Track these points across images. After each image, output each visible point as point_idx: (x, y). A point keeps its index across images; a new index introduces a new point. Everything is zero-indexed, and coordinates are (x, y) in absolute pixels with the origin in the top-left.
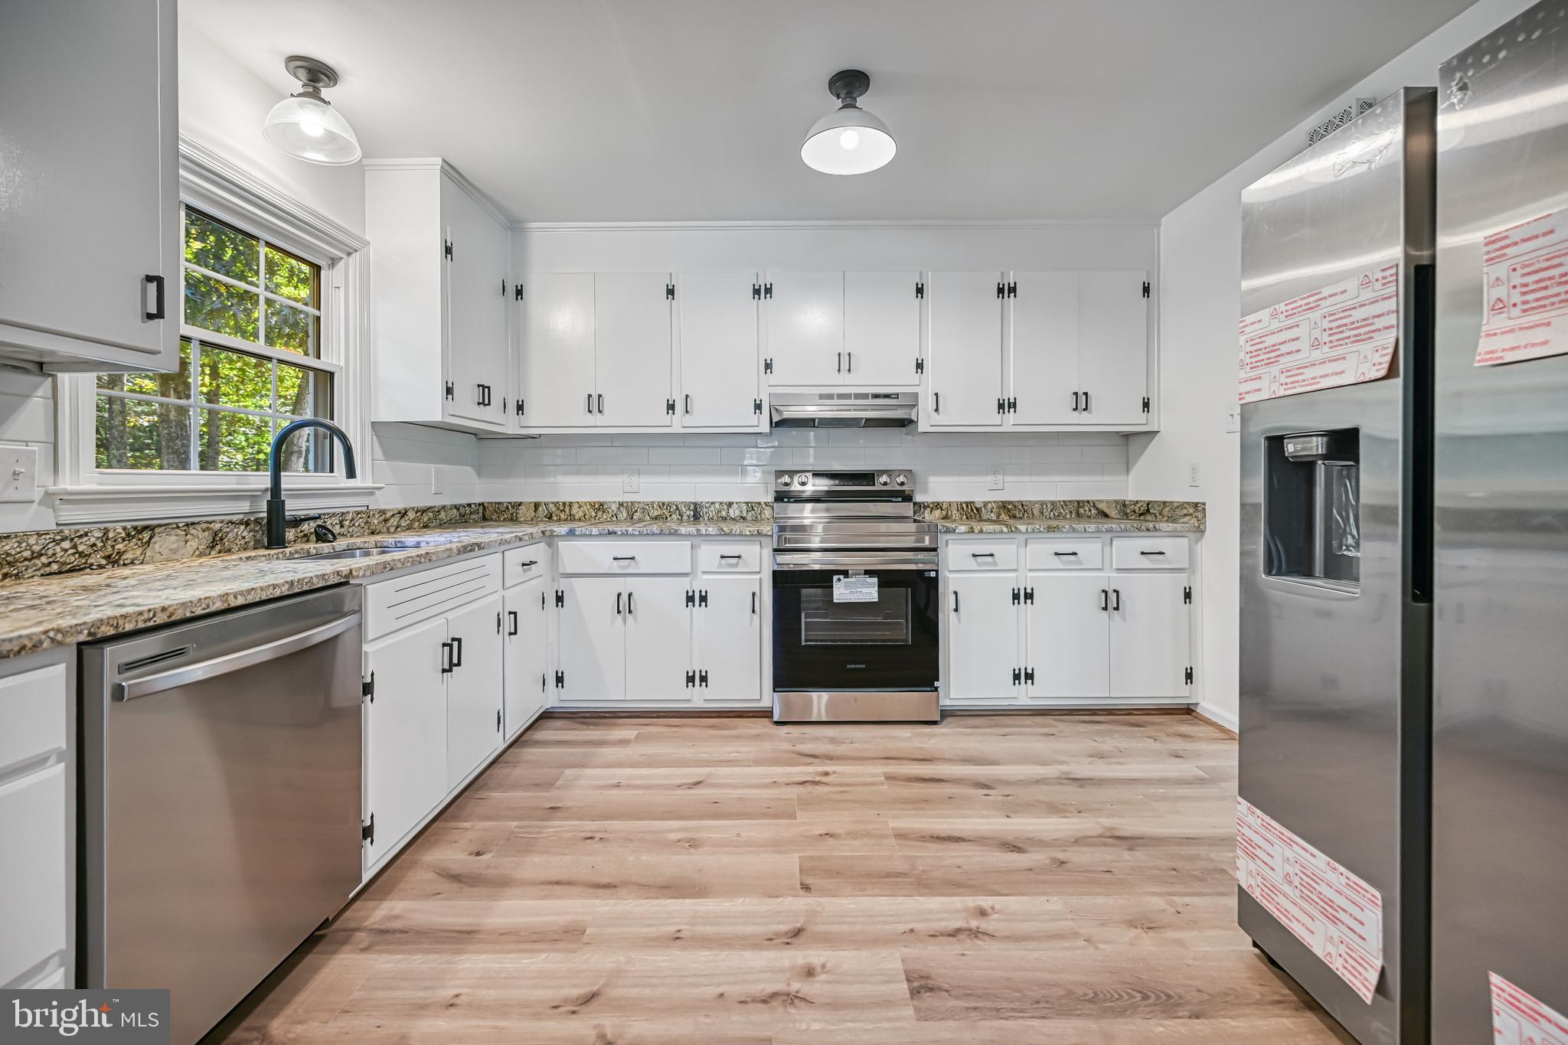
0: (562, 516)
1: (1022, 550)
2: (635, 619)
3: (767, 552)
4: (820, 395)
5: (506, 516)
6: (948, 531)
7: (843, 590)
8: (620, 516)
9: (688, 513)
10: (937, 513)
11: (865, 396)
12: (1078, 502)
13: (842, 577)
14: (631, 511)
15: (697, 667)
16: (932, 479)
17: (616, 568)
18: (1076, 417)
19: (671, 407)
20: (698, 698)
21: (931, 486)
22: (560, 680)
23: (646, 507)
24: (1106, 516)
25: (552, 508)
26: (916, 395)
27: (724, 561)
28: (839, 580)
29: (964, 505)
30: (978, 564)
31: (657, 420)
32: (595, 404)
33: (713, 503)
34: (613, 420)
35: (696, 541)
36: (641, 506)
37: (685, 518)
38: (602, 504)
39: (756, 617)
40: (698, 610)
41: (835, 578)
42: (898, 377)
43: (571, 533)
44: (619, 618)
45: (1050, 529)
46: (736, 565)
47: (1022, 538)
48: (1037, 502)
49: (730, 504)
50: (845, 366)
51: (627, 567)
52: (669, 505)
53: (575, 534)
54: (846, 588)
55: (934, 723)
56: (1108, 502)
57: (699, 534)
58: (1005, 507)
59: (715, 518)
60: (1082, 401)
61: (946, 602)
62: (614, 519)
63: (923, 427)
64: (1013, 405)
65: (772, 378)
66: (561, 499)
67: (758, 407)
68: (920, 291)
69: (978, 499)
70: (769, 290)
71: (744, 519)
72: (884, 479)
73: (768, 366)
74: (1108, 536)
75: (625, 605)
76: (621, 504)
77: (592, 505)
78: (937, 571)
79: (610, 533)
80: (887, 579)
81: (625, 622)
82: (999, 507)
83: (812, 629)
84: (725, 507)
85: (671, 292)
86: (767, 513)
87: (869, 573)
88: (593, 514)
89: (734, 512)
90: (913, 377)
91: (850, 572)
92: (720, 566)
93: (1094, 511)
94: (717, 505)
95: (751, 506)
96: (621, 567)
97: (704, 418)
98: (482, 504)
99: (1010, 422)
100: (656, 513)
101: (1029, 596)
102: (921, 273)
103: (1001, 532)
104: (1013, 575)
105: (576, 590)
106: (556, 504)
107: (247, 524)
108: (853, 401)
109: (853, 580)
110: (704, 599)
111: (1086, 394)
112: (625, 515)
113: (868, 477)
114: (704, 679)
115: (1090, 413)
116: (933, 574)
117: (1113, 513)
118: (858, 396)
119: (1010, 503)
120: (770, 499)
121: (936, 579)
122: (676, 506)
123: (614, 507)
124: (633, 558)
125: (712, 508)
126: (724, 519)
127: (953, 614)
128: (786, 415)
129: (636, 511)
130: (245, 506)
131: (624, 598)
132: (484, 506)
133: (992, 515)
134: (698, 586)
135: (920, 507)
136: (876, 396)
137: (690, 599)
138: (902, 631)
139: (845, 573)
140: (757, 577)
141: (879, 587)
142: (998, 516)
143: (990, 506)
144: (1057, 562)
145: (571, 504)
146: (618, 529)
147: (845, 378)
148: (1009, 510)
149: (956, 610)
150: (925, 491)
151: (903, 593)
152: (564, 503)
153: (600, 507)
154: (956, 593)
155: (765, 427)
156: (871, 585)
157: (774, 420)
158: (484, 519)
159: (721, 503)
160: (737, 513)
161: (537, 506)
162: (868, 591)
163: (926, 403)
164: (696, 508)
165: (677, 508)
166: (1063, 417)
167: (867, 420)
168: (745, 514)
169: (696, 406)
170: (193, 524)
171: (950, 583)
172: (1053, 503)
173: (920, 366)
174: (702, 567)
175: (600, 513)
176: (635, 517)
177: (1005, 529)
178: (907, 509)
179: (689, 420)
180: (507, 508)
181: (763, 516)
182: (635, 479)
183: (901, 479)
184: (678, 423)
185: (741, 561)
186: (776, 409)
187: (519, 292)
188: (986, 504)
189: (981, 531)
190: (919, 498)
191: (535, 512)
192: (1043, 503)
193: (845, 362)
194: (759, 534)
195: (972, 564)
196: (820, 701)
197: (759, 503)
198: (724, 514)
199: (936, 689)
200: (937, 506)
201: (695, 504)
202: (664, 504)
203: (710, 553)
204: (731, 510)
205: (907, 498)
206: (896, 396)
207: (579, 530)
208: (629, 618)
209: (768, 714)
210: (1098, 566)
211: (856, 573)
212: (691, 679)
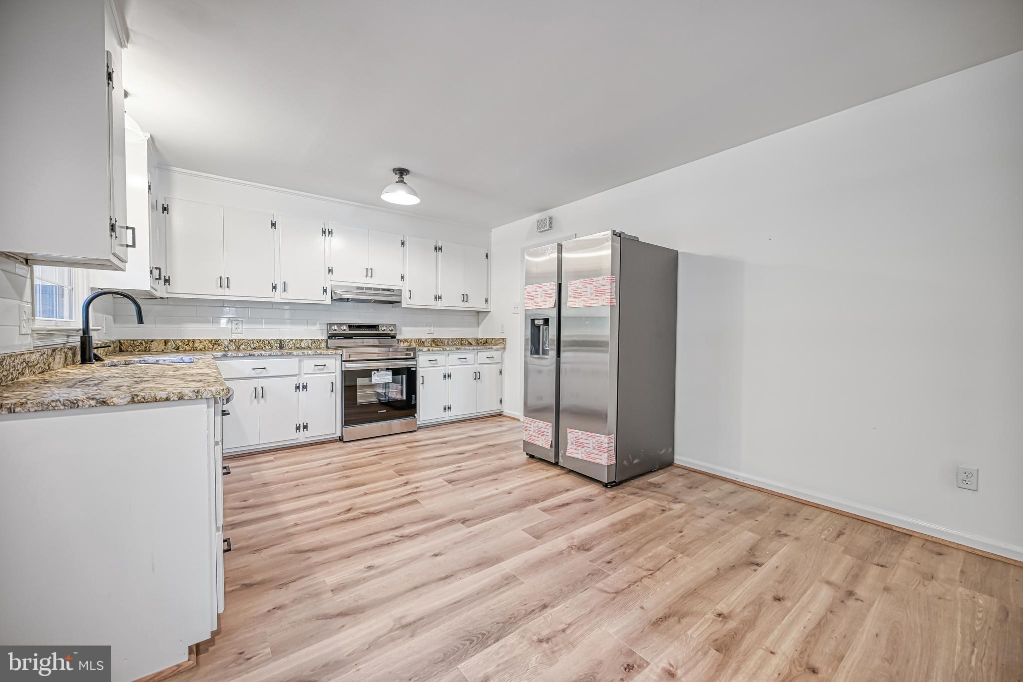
0: (187, 348)
1: (447, 358)
2: (265, 400)
3: (339, 362)
4: (357, 287)
5: (140, 349)
6: (420, 351)
7: (376, 378)
8: (230, 348)
9: (276, 345)
10: (407, 343)
11: (379, 289)
12: (461, 339)
13: (376, 372)
14: (238, 344)
15: (301, 422)
16: (403, 328)
17: (253, 374)
18: (463, 304)
19: (274, 287)
20: (302, 437)
21: (404, 331)
23: (248, 343)
24: (471, 344)
26: (401, 291)
27: (316, 368)
28: (375, 373)
29: (418, 340)
30: (431, 364)
31: (265, 294)
32: (224, 282)
33: (291, 340)
34: (236, 292)
35: (301, 358)
36: (245, 341)
37: (274, 348)
38: (217, 341)
39: (333, 395)
40: (302, 393)
41: (373, 372)
42: (393, 283)
43: (225, 355)
44: (256, 401)
45: (457, 349)
46: (323, 369)
47: (447, 352)
48: (446, 339)
49: (302, 340)
50: (369, 274)
51: (261, 373)
52: (264, 341)
53: (227, 356)
54: (378, 376)
55: (414, 431)
56: (472, 338)
57: (304, 354)
58: (434, 341)
59: (293, 347)
60: (465, 298)
61: (419, 380)
62: (226, 349)
63: (404, 305)
64: (440, 298)
65: (332, 277)
66: (186, 338)
67: (325, 291)
68: (403, 244)
69: (423, 337)
70: (330, 233)
71: (310, 348)
72: (383, 328)
73: (330, 271)
74: (476, 351)
75: (259, 394)
76: (231, 341)
77: (210, 341)
78: (416, 368)
79: (250, 355)
80: (396, 372)
81: (259, 402)
82: (432, 341)
83: (364, 397)
84: (299, 342)
85: (273, 225)
87: (387, 369)
88: (211, 346)
89: (304, 344)
90: (401, 283)
91: (379, 370)
92: (314, 370)
93: (467, 342)
94: (294, 341)
95: (314, 341)
96: (257, 374)
97: (294, 295)
98: (119, 341)
99: (439, 305)
100: (255, 345)
101: (449, 376)
102: (403, 236)
103: (440, 350)
104: (444, 368)
107: (71, 349)
108: (373, 292)
109: (381, 373)
110: (305, 387)
111: (467, 295)
112: (234, 347)
114: (305, 427)
115: (468, 302)
116: (414, 369)
117: (474, 343)
118: (375, 289)
119: (436, 339)
120: (324, 337)
121: (415, 371)
122: (269, 341)
123: (226, 342)
124: (265, 368)
125: (291, 342)
126: (298, 348)
127: (421, 386)
128: (340, 296)
129: (242, 345)
131: (259, 390)
132: (120, 342)
133: (429, 344)
134: (301, 381)
135: (400, 342)
136: (384, 290)
137: (298, 388)
138: (402, 394)
139: (377, 370)
140: (334, 374)
141: (392, 375)
142: (431, 345)
143: (428, 340)
144: (459, 362)
145: (194, 341)
146: (252, 352)
147: (368, 280)
148: (435, 342)
149: (423, 384)
150: (401, 334)
151: (402, 378)
152: (189, 341)
153: (217, 342)
154: (423, 377)
155: (328, 301)
156: (388, 375)
157: (333, 298)
158: (121, 350)
159: (296, 340)
160: (306, 345)
161: (166, 342)
162: (388, 377)
163: (405, 295)
164: (281, 343)
165: (269, 343)
166: (459, 304)
167: (375, 300)
168: (310, 345)
169: (289, 288)
171: (420, 373)
172: (452, 339)
173: (403, 278)
174: (304, 371)
175: (216, 346)
176: (241, 348)
177: (441, 350)
178: (395, 342)
179: (285, 295)
180: (141, 343)
181: (321, 346)
182: (241, 326)
183: (391, 328)
184: (278, 296)
185: (325, 367)
186: (334, 293)
187: (165, 209)
188: (426, 339)
189: (432, 351)
190: (398, 337)
191: (165, 345)
192: (448, 339)
193: (369, 272)
194: (331, 353)
195: (428, 364)
197: (318, 340)
198: (298, 345)
199: (416, 417)
200: (406, 340)
201: (281, 340)
202: (260, 340)
203: (309, 364)
204: (302, 344)
205: (394, 337)
206: (393, 290)
207: (230, 354)
208: (262, 400)
209: (341, 439)
210: (473, 363)
211: (382, 370)
212: (298, 428)
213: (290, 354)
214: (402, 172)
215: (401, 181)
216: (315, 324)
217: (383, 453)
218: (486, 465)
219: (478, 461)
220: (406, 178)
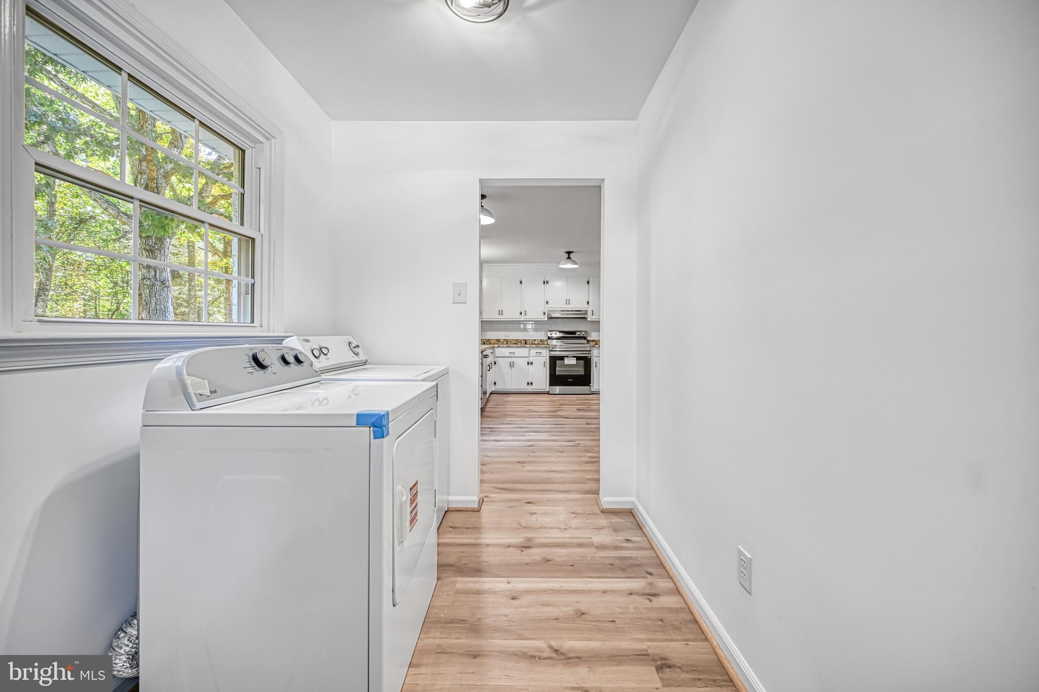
3: (548, 352)
4: (561, 310)
6: (594, 347)
7: (567, 361)
9: (523, 342)
10: (594, 343)
11: (573, 311)
14: (507, 341)
15: (530, 381)
16: (592, 333)
17: (510, 355)
19: (521, 313)
20: (530, 389)
21: (592, 335)
22: (495, 384)
23: (511, 341)
25: (485, 341)
26: (587, 311)
31: (516, 317)
32: (501, 312)
33: (530, 340)
34: (506, 317)
35: (530, 348)
38: (499, 340)
39: (545, 369)
40: (530, 366)
41: (565, 358)
42: (582, 306)
43: (499, 346)
44: (509, 368)
46: (540, 355)
49: (535, 340)
50: (568, 303)
51: (513, 355)
52: (518, 340)
55: (589, 393)
57: (531, 347)
61: (593, 365)
62: (502, 344)
63: (589, 319)
65: (549, 306)
66: (487, 338)
67: (544, 313)
68: (588, 282)
70: (547, 282)
72: (579, 333)
73: (547, 303)
75: (512, 365)
77: (496, 340)
79: (508, 346)
80: (578, 358)
83: (559, 371)
85: (521, 282)
86: (546, 343)
87: (573, 356)
88: (496, 342)
89: (536, 342)
90: (587, 306)
92: (536, 355)
95: (541, 341)
97: (530, 316)
100: (514, 342)
102: (588, 278)
105: (499, 360)
106: (486, 340)
110: (532, 363)
112: (505, 343)
113: (574, 333)
114: (531, 384)
116: (590, 357)
118: (571, 311)
120: (546, 338)
121: (590, 359)
123: (502, 341)
124: (515, 353)
127: (595, 368)
128: (553, 316)
129: (509, 341)
131: (512, 363)
134: (530, 360)
135: (588, 341)
136: (576, 311)
137: (528, 363)
138: (581, 371)
139: (567, 357)
140: (545, 358)
141: (576, 360)
145: (490, 340)
146: (511, 345)
147: (568, 306)
150: (591, 336)
151: (582, 362)
153: (498, 341)
154: (596, 363)
155: (546, 319)
156: (574, 360)
157: (549, 317)
159: (533, 339)
162: (573, 361)
163: (590, 313)
165: (520, 341)
167: (573, 317)
168: (539, 343)
169: (528, 313)
171: (594, 360)
173: (588, 303)
174: (531, 356)
178: (585, 341)
179: (526, 317)
182: (508, 333)
183: (583, 333)
184: (522, 317)
186: (549, 314)
190: (589, 339)
193: (568, 302)
194: (546, 347)
197: (543, 340)
198: (533, 342)
199: (590, 386)
200: (594, 341)
201: (525, 340)
202: (516, 340)
203: (533, 352)
205: (585, 338)
206: (582, 311)
207: (500, 346)
208: (513, 368)
209: (548, 393)
211: (570, 357)
212: (528, 384)
213: (525, 347)
214: (569, 253)
215: (569, 258)
216: (542, 331)
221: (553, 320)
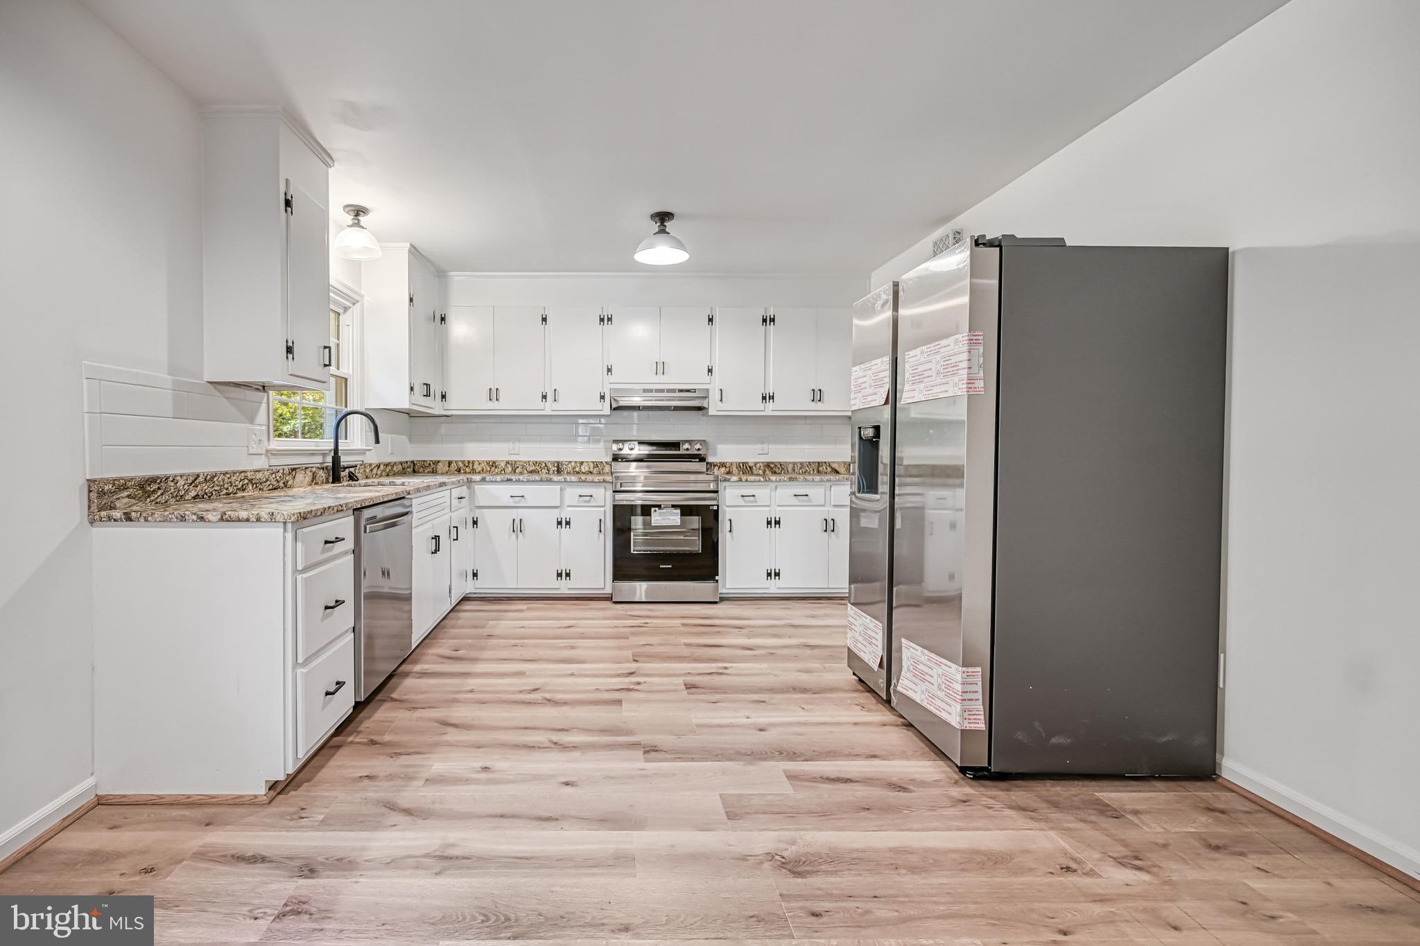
0: (467, 470)
1: (773, 493)
2: (525, 536)
3: (609, 493)
4: (644, 390)
6: (725, 480)
7: (658, 518)
8: (507, 471)
9: (553, 468)
10: (723, 470)
11: (673, 391)
12: (819, 463)
13: (657, 509)
14: (514, 466)
15: (563, 567)
16: (720, 447)
17: (512, 502)
18: (814, 406)
19: (544, 397)
20: (564, 587)
21: (719, 451)
22: (474, 574)
23: (524, 464)
24: (837, 472)
25: (461, 465)
26: (708, 391)
27: (581, 499)
28: (655, 511)
29: (741, 465)
30: (745, 501)
31: (534, 405)
32: (494, 395)
33: (570, 462)
34: (505, 406)
35: (563, 485)
36: (522, 463)
37: (551, 472)
38: (494, 462)
39: (602, 536)
40: (565, 530)
41: (653, 509)
42: (698, 379)
44: (513, 536)
45: (791, 479)
46: (589, 501)
47: (773, 485)
48: (790, 463)
49: (582, 463)
50: (661, 372)
51: (520, 502)
52: (542, 463)
53: (485, 481)
54: (660, 516)
55: (716, 603)
56: (838, 463)
57: (566, 481)
58: (769, 466)
59: (572, 471)
60: (817, 396)
61: (724, 526)
62: (503, 472)
63: (712, 412)
64: (772, 398)
65: (612, 378)
66: (466, 459)
67: (602, 397)
68: (711, 320)
69: (751, 460)
70: (610, 319)
71: (591, 472)
72: (686, 446)
73: (609, 370)
74: (829, 484)
75: (518, 528)
76: (508, 463)
77: (488, 463)
78: (718, 506)
79: (508, 480)
80: (686, 511)
81: (517, 538)
82: (765, 466)
83: (638, 542)
84: (579, 465)
85: (544, 320)
86: (607, 469)
87: (673, 506)
88: (489, 469)
89: (584, 468)
90: (707, 378)
91: (662, 506)
92: (579, 501)
93: (829, 469)
94: (573, 463)
95: (596, 464)
96: (515, 502)
97: (567, 405)
99: (770, 409)
100: (532, 468)
101: (778, 523)
102: (711, 310)
103: (759, 481)
104: (767, 509)
105: (486, 516)
106: (463, 462)
107: (323, 468)
108: (665, 394)
109: (664, 511)
110: (568, 523)
111: (820, 390)
112: (510, 469)
113: (676, 445)
114: (568, 575)
115: (823, 402)
116: (715, 508)
117: (842, 470)
118: (669, 391)
119: (772, 463)
120: (609, 459)
121: (717, 512)
122: (545, 463)
123: (503, 464)
124: (524, 496)
125: (570, 465)
126: (578, 472)
127: (728, 534)
128: (622, 403)
129: (518, 467)
130: (319, 459)
131: (517, 521)
132: (412, 463)
133: (760, 471)
134: (565, 515)
135: (711, 466)
136: (681, 391)
137: (560, 523)
138: (695, 544)
139: (659, 506)
140: (603, 509)
141: (681, 515)
142: (764, 472)
143: (758, 465)
144: (795, 501)
145: (472, 462)
146: (513, 477)
147: (660, 378)
148: (771, 468)
149: (730, 531)
150: (715, 454)
151: (695, 522)
152: (469, 462)
153: (493, 464)
154: (730, 520)
155: (607, 411)
156: (675, 514)
157: (613, 407)
159: (576, 462)
160: (587, 469)
161: (449, 463)
162: (674, 518)
163: (714, 396)
164: (558, 465)
165: (546, 466)
166: (805, 406)
167: (675, 407)
168: (592, 469)
169: (560, 396)
170: (307, 468)
171: (726, 514)
172: (801, 463)
173: (710, 371)
174: (567, 502)
175: (493, 469)
176: (517, 471)
177: (762, 479)
178: (702, 467)
179: (556, 406)
180: (430, 464)
181: (604, 470)
182: (517, 445)
183: (698, 446)
184: (549, 408)
185: (592, 499)
186: (615, 400)
187: (442, 319)
188: (756, 464)
189: (747, 481)
190: (710, 459)
192: (794, 464)
193: (661, 368)
194: (604, 481)
195: (741, 502)
196: (641, 589)
197: (602, 462)
198: (578, 469)
199: (717, 581)
200: (723, 465)
201: (558, 463)
202: (536, 462)
203: (572, 493)
204: (582, 467)
205: (702, 459)
206: (695, 391)
207: (488, 478)
208: (520, 535)
209: (609, 598)
210: (823, 504)
211: (666, 507)
212: (559, 575)
213: (550, 481)
214: (663, 217)
215: (663, 231)
216: (598, 441)
217: (646, 625)
218: (770, 674)
219: (764, 666)
220: (669, 225)
221: (626, 413)
